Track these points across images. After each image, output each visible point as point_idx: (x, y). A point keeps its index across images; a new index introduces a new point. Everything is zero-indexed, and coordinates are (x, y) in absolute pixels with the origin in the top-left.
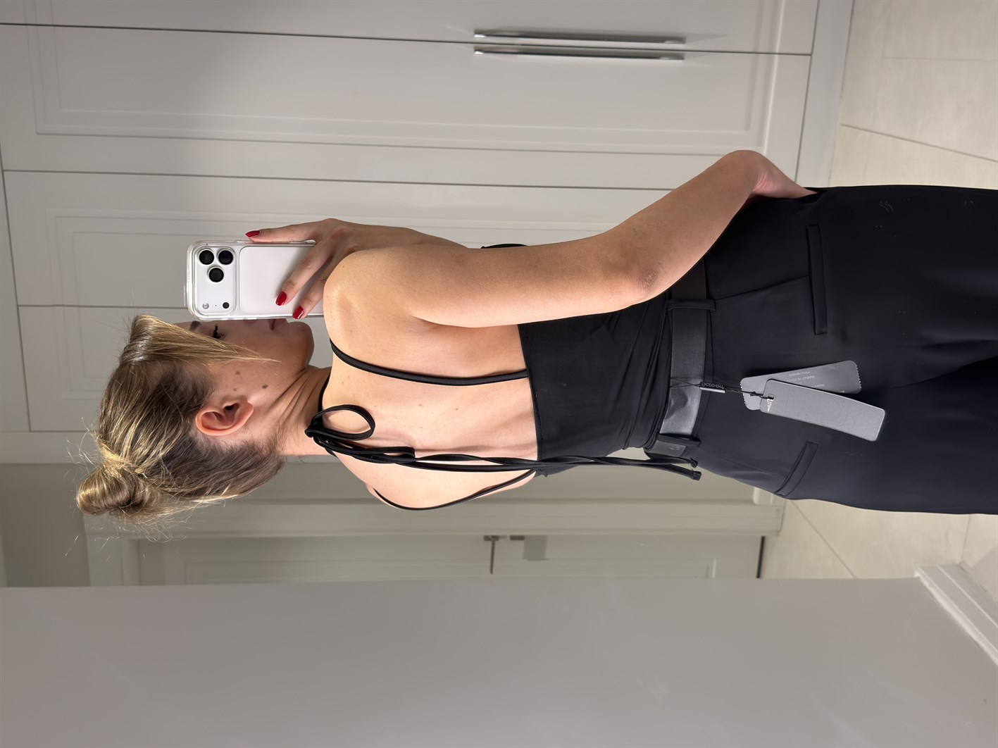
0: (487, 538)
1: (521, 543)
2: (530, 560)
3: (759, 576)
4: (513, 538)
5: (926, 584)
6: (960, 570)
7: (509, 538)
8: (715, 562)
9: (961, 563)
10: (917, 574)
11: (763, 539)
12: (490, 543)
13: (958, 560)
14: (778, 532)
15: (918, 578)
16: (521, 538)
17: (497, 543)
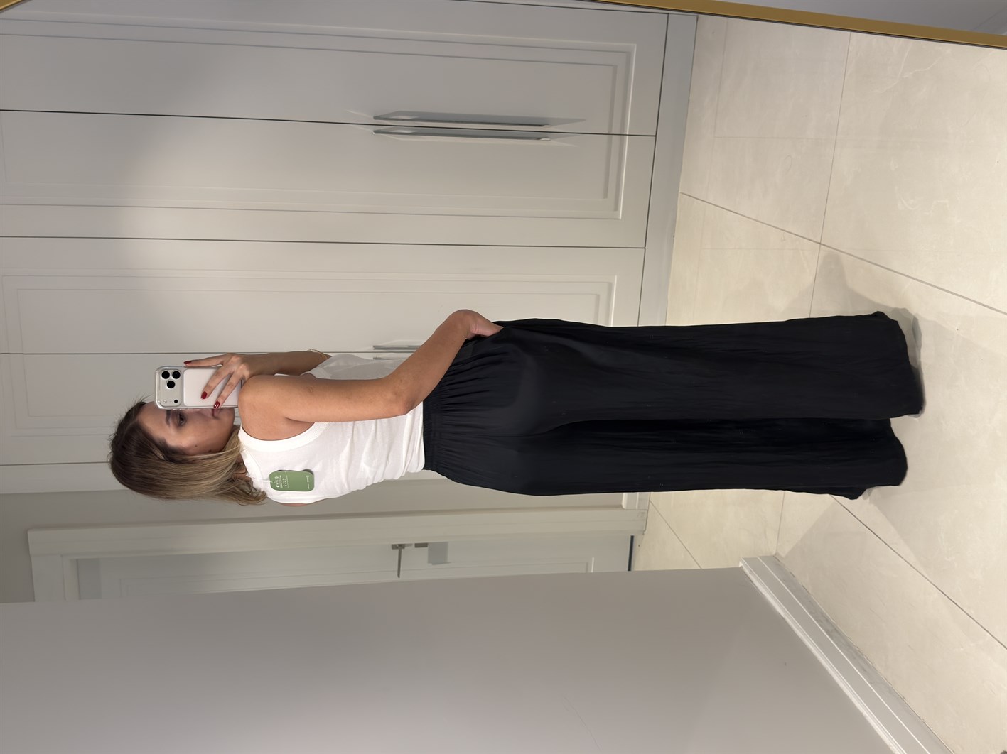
0: (394, 547)
1: (426, 549)
2: (434, 564)
3: (629, 569)
4: (418, 545)
5: (747, 572)
6: (775, 561)
7: (414, 546)
8: (593, 559)
9: (776, 554)
10: (741, 564)
11: (632, 537)
12: (397, 551)
13: (774, 553)
14: (643, 532)
15: (742, 567)
16: (425, 545)
17: (403, 550)
